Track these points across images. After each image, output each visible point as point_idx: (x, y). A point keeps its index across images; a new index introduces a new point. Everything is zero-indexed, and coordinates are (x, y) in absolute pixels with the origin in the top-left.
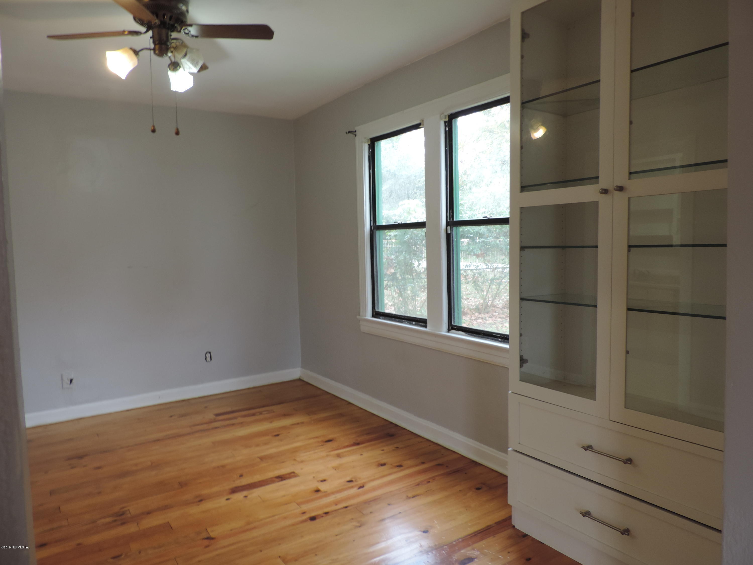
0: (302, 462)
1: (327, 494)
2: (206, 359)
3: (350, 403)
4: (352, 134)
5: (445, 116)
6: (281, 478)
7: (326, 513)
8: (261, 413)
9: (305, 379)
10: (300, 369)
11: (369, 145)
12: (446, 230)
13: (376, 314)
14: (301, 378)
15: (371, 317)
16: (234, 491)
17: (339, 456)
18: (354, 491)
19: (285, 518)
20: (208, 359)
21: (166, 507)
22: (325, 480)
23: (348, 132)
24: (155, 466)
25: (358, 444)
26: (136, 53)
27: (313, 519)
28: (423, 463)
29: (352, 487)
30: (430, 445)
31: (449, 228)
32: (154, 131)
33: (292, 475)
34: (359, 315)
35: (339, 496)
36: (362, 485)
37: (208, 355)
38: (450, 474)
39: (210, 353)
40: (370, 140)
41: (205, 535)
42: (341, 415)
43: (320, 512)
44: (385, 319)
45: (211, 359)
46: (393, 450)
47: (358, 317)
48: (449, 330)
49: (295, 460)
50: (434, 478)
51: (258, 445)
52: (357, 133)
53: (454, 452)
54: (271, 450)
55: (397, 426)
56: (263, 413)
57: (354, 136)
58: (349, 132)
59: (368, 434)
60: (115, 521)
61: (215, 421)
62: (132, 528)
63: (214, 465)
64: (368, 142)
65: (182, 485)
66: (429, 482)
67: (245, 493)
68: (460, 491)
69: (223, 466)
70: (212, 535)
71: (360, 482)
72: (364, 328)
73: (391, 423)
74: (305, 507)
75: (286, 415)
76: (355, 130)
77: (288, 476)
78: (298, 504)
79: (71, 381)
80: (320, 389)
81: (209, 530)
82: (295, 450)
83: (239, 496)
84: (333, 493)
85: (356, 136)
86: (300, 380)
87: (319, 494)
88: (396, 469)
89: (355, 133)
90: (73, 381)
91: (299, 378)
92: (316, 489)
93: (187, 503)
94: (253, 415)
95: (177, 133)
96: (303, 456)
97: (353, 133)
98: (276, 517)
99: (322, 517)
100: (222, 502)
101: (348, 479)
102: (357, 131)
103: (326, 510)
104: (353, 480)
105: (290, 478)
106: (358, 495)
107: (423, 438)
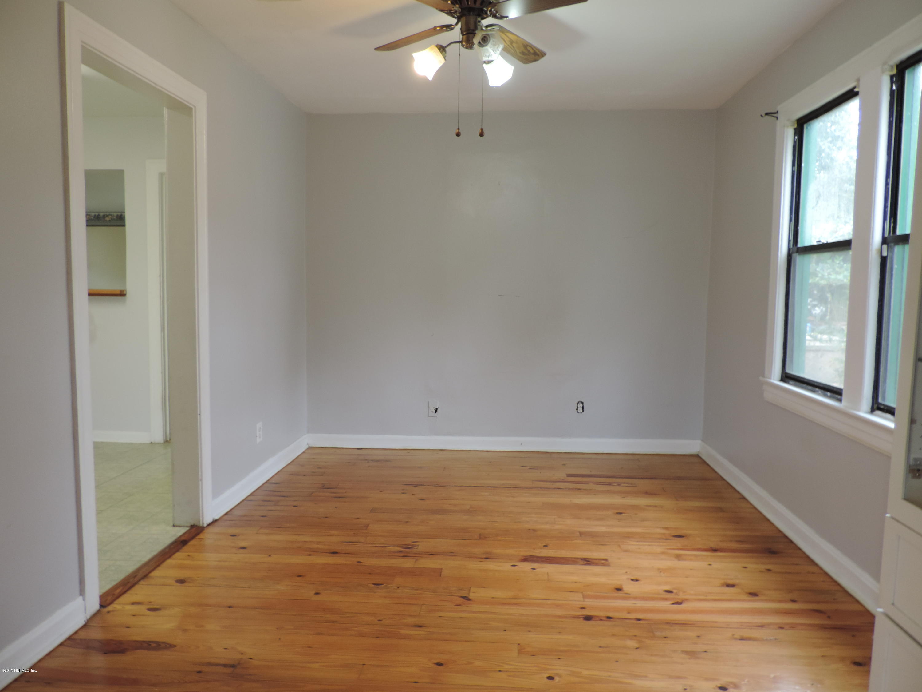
0: (626, 551)
1: (628, 597)
2: (577, 409)
3: (744, 498)
4: (773, 116)
5: (892, 67)
6: (588, 562)
7: (609, 618)
8: (619, 484)
9: (704, 458)
10: (699, 442)
11: (795, 129)
12: (880, 251)
13: (786, 377)
14: (700, 455)
15: (778, 381)
16: (527, 559)
17: (678, 557)
18: (666, 605)
19: (557, 606)
20: (580, 410)
21: (451, 554)
22: (637, 580)
23: (763, 115)
24: (471, 511)
25: (715, 550)
26: (441, 50)
27: (588, 618)
28: (794, 601)
29: (666, 599)
30: (824, 581)
31: (885, 247)
32: (458, 135)
33: (604, 562)
34: (763, 376)
35: (640, 604)
36: (680, 601)
37: (580, 405)
38: (825, 628)
39: (582, 403)
40: (796, 123)
41: (464, 593)
42: (721, 510)
43: (602, 614)
44: (795, 385)
45: (583, 411)
46: (761, 571)
47: (761, 378)
48: (872, 410)
49: (619, 546)
50: (793, 627)
51: (588, 519)
52: (779, 115)
53: (857, 602)
54: (600, 528)
55: (791, 542)
56: (623, 485)
57: (776, 119)
58: (767, 114)
59: (738, 541)
60: (400, 551)
61: (563, 481)
62: (408, 563)
63: (527, 526)
64: (793, 126)
65: (482, 537)
66: (782, 628)
67: (535, 565)
68: (823, 656)
69: (535, 530)
70: (472, 596)
71: (681, 596)
72: (769, 395)
73: (786, 537)
74: (588, 602)
75: (648, 493)
76: (776, 111)
77: (597, 561)
78: (584, 597)
79: (437, 409)
80: (716, 472)
81: (472, 590)
82: (629, 536)
83: (527, 566)
84: (635, 598)
85: (777, 118)
86: (697, 456)
87: (619, 594)
88: (745, 597)
89: (775, 115)
90: (438, 410)
91: (697, 453)
92: (618, 587)
93: (472, 557)
94: (610, 484)
95: (482, 135)
96: (632, 545)
97: (773, 114)
98: (549, 602)
99: (601, 620)
100: (506, 566)
101: (667, 588)
102: (779, 112)
103: (610, 615)
104: (675, 591)
105: (597, 564)
106: (665, 611)
107: (821, 568)
